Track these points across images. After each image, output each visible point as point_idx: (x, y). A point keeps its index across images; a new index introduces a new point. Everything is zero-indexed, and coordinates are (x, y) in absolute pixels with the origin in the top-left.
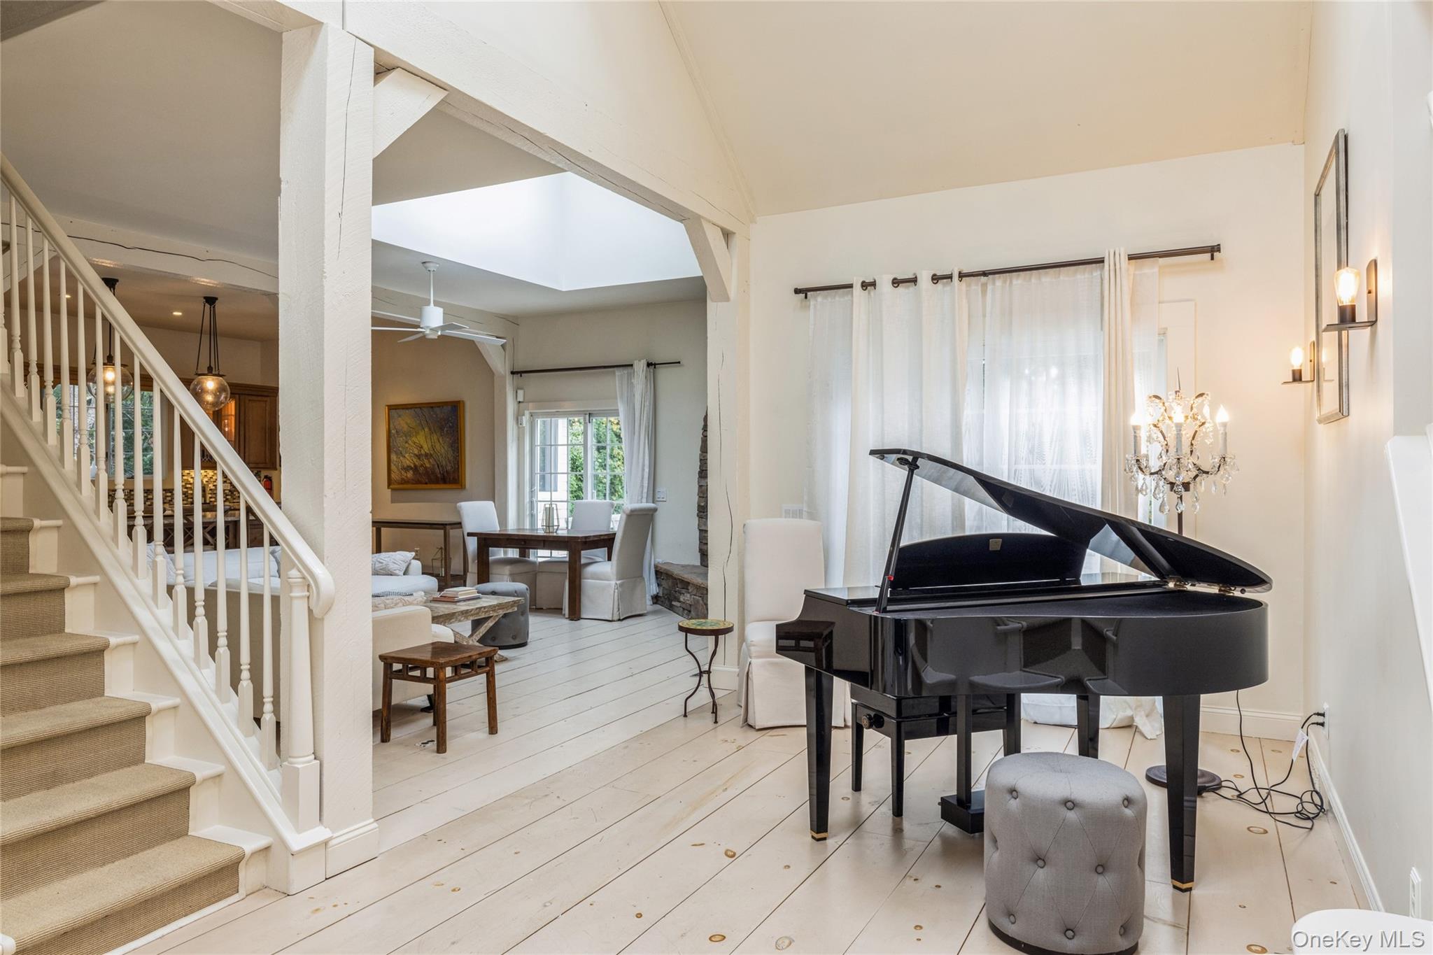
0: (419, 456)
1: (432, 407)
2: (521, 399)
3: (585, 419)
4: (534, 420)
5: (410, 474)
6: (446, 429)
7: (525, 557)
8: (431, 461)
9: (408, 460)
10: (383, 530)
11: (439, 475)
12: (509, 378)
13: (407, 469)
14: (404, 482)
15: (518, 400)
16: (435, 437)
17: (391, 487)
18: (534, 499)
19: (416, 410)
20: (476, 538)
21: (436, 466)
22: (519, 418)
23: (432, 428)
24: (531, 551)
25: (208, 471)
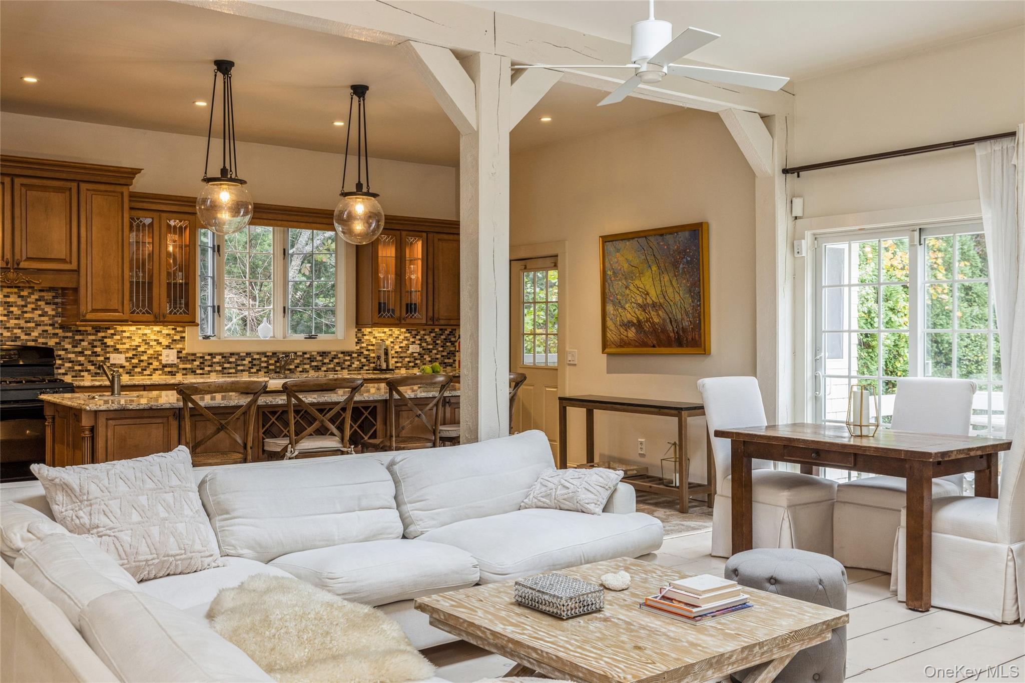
0: (643, 307)
1: (662, 235)
2: (797, 211)
3: (912, 240)
4: (819, 246)
5: (632, 333)
6: (681, 266)
7: (811, 474)
8: (660, 312)
9: (630, 313)
10: (597, 413)
11: (672, 334)
12: (779, 178)
13: (627, 325)
14: (623, 343)
15: (794, 215)
16: (667, 278)
17: (607, 350)
18: (821, 373)
19: (640, 240)
20: (729, 440)
21: (668, 321)
22: (796, 243)
23: (662, 265)
24: (821, 469)
25: (394, 329)
